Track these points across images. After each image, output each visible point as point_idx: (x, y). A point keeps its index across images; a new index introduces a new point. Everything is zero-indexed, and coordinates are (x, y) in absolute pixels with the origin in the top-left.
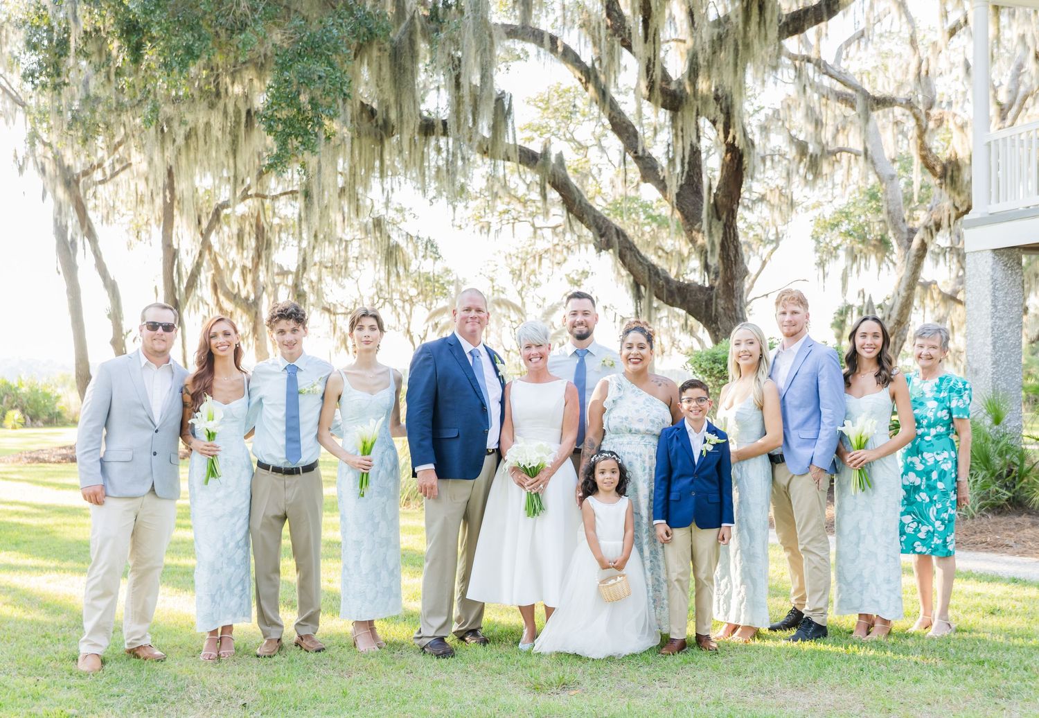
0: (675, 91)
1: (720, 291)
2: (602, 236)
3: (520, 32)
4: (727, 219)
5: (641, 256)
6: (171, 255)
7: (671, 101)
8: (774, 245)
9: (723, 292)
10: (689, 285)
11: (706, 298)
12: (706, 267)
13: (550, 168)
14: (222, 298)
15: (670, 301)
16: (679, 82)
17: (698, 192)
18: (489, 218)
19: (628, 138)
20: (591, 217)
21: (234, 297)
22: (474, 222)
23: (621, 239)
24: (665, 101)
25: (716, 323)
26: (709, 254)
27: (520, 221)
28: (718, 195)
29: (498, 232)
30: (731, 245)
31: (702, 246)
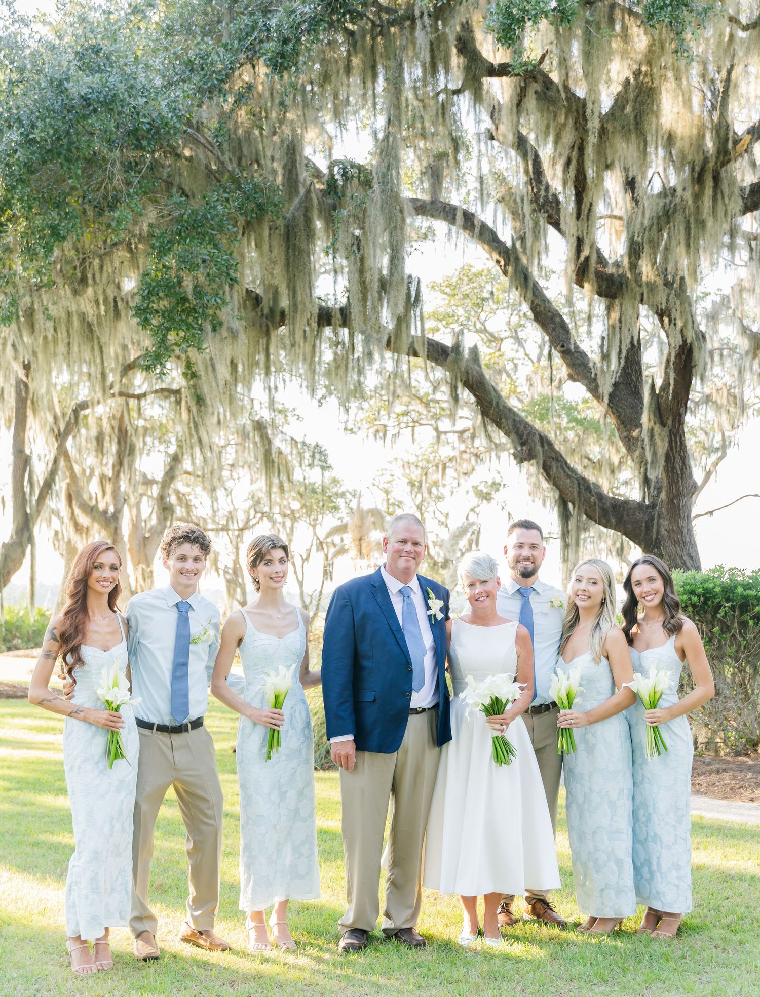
0: (612, 275)
1: (664, 510)
2: (523, 444)
3: (428, 207)
4: (674, 426)
5: (569, 468)
6: (22, 462)
7: (608, 287)
8: (720, 454)
10: (626, 502)
11: (646, 517)
12: (646, 481)
13: (463, 365)
14: (77, 511)
15: (604, 521)
16: (617, 265)
17: (637, 393)
18: (384, 420)
19: (554, 329)
20: (510, 422)
21: (91, 510)
22: (367, 426)
23: (546, 447)
24: (600, 287)
25: (659, 548)
26: (649, 466)
27: (421, 425)
28: (662, 397)
29: (395, 436)
30: (677, 455)
31: (641, 456)
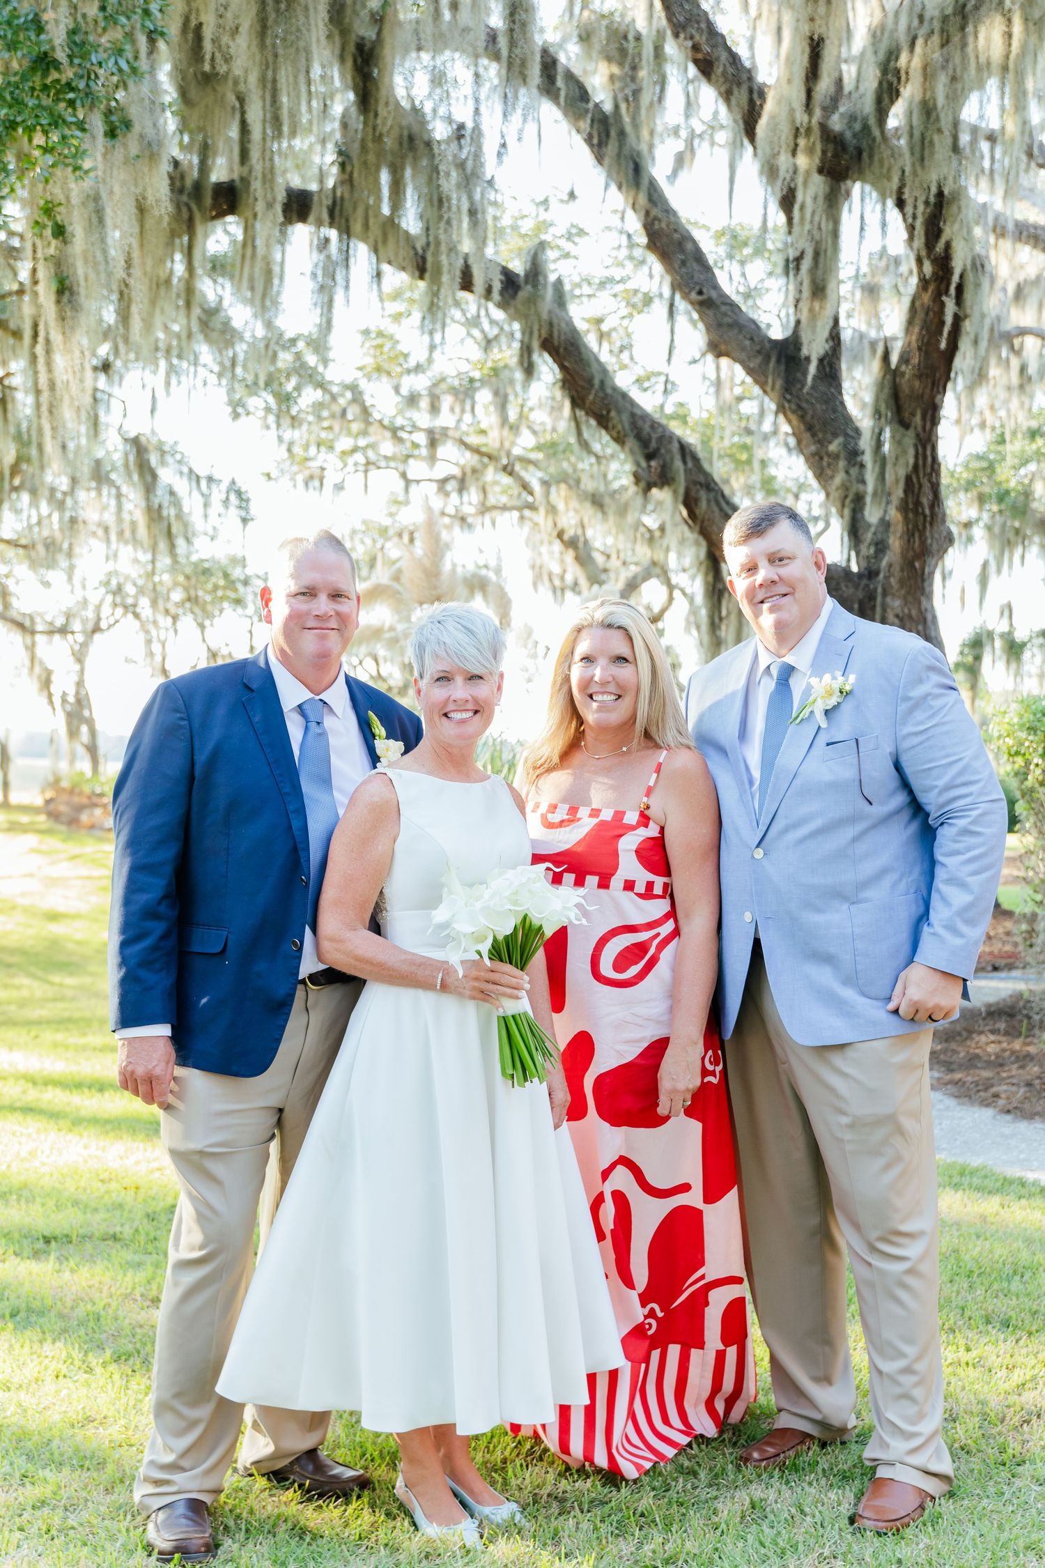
0: (842, 134)
2: (649, 457)
4: (921, 427)
7: (836, 155)
9: (902, 582)
11: (860, 594)
12: (855, 530)
13: (544, 309)
19: (683, 263)
20: (625, 420)
23: (690, 464)
27: (379, 468)
28: (903, 374)
29: (339, 487)
30: (925, 482)
31: (845, 487)
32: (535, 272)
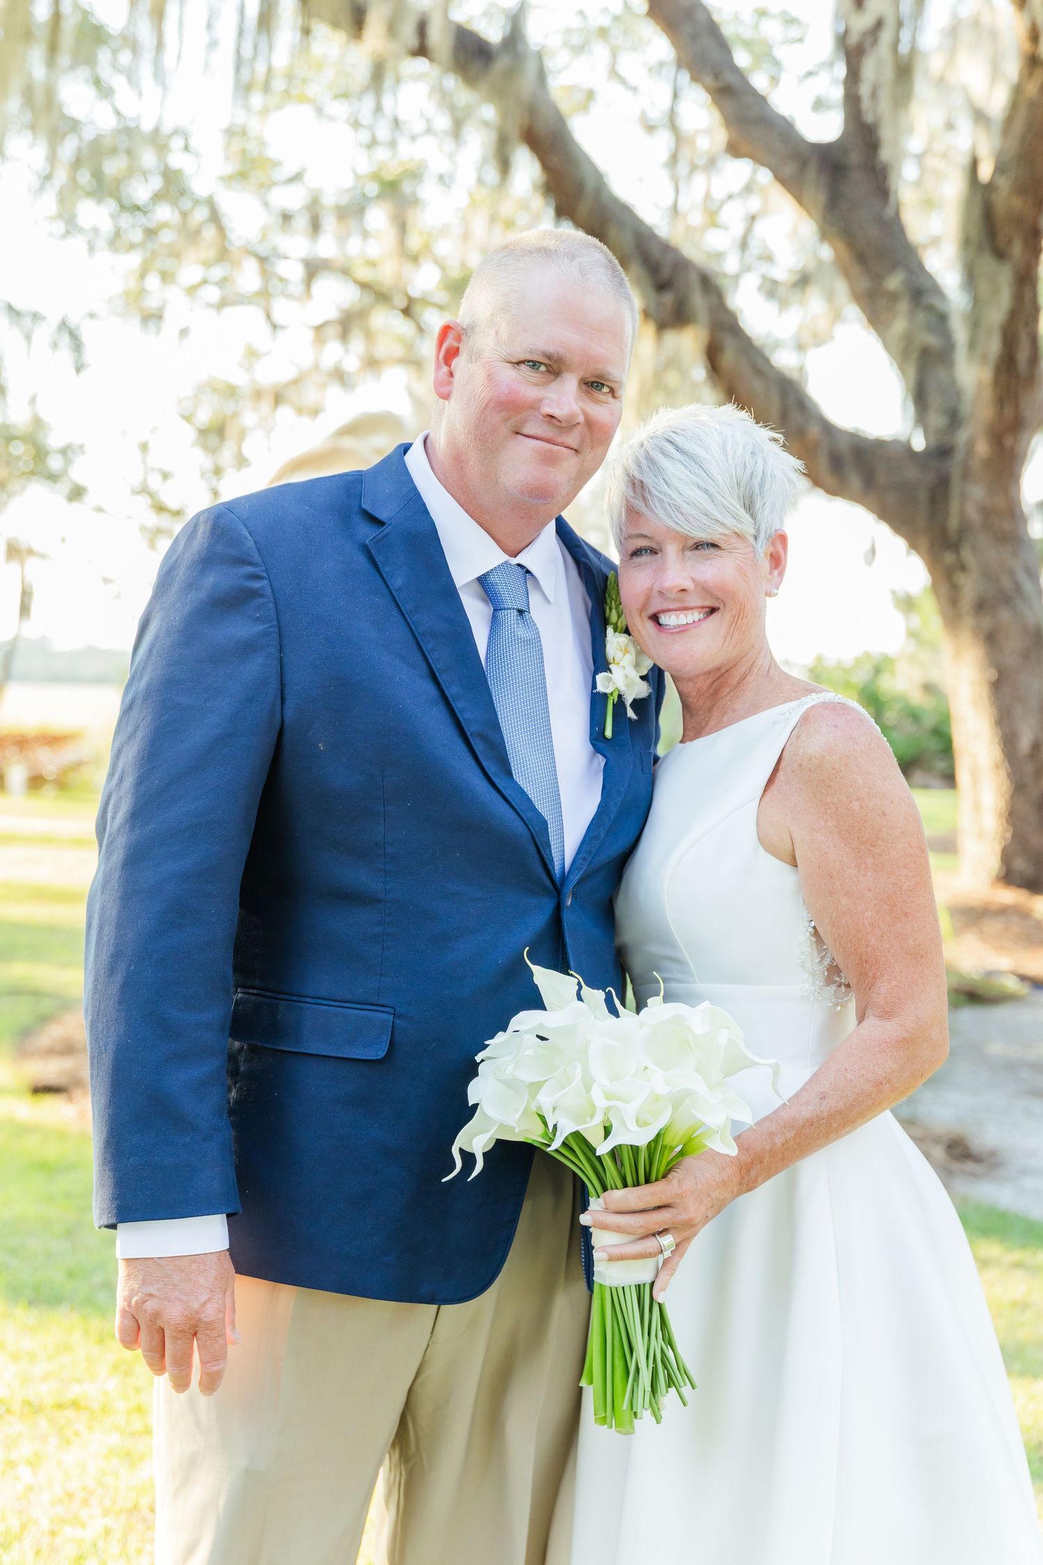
2: (661, 289)
4: (1022, 257)
9: (988, 465)
13: (524, 90)
15: (833, 483)
19: (692, 35)
20: (627, 237)
23: (712, 301)
25: (958, 551)
28: (997, 191)
30: (1022, 334)
31: (908, 339)
32: (514, 39)
